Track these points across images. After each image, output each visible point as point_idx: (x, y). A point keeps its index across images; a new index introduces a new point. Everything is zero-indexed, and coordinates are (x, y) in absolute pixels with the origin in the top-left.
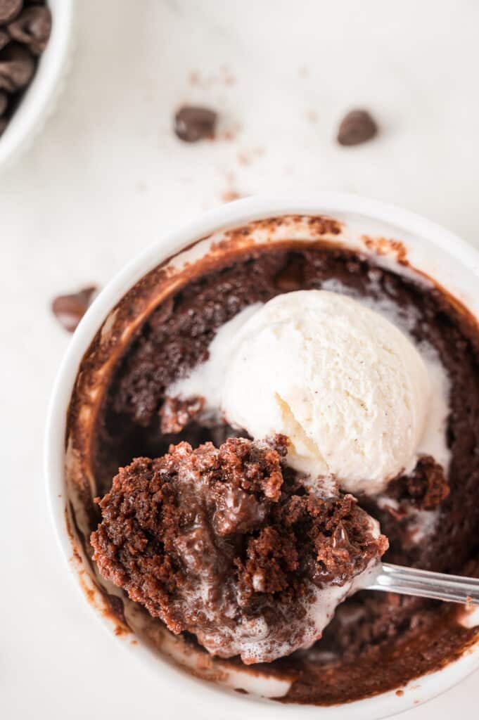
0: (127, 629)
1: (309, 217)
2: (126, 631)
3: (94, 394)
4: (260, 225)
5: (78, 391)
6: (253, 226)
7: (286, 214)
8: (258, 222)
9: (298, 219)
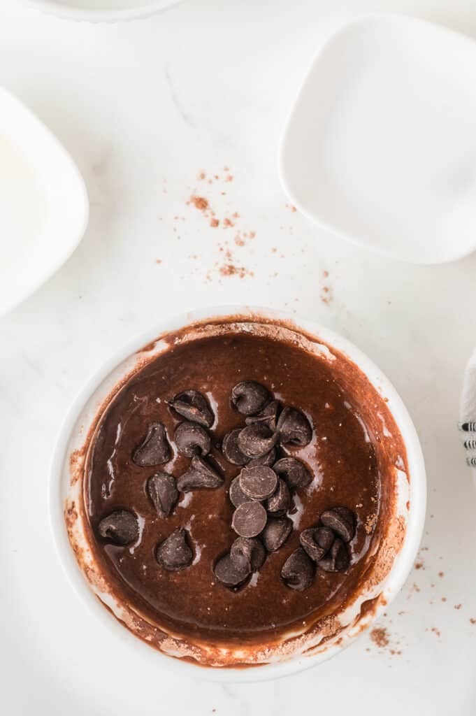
0: (380, 597)
1: (67, 527)
2: (382, 597)
3: (224, 652)
4: (81, 560)
5: (226, 664)
6: (82, 566)
7: (69, 545)
8: (79, 561)
9: (70, 534)
